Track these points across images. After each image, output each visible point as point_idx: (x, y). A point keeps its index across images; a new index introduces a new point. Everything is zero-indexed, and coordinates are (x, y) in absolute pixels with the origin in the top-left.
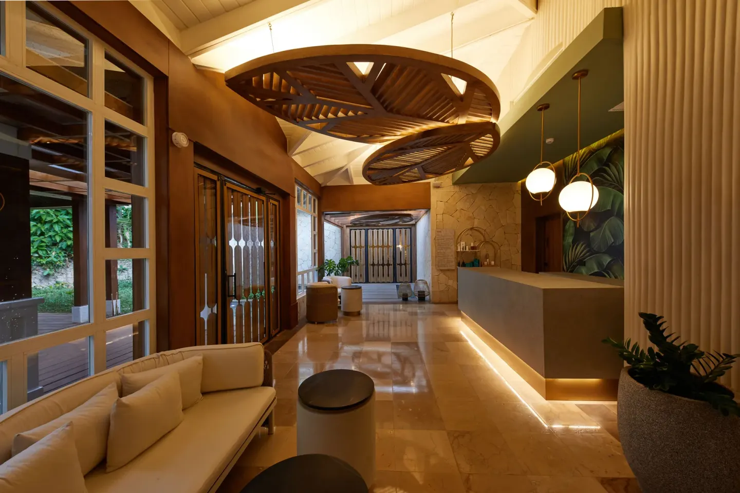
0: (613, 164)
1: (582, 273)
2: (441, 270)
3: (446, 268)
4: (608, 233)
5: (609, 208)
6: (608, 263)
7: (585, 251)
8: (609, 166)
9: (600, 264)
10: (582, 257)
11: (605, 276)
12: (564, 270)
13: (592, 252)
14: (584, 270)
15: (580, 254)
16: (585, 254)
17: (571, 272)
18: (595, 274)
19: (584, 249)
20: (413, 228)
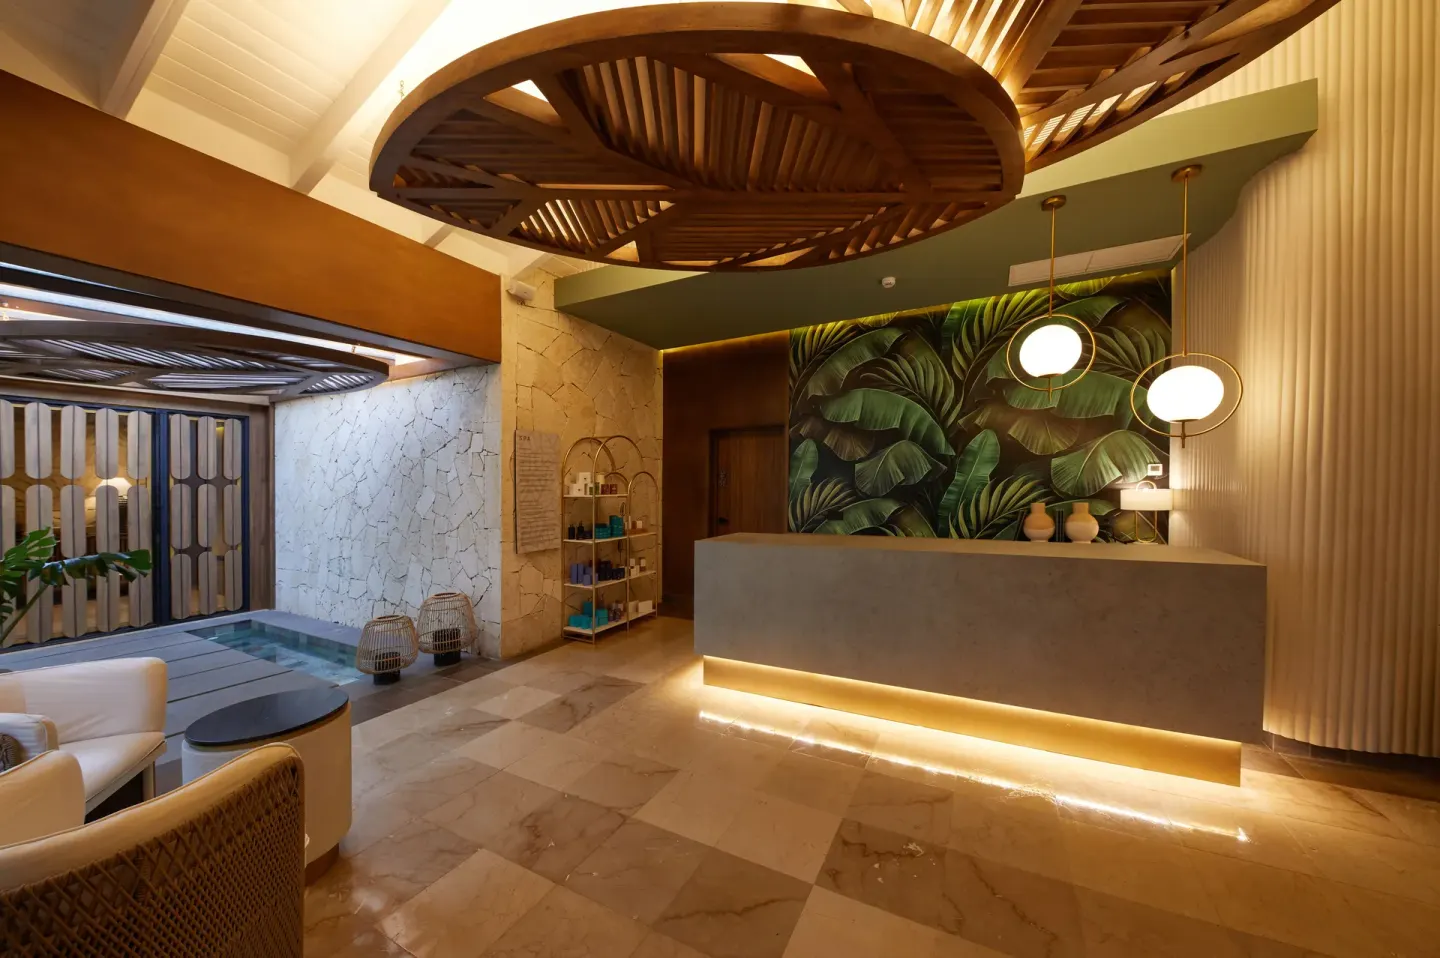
0: (905, 358)
1: (835, 533)
2: (528, 555)
3: (541, 547)
4: (892, 465)
5: (896, 425)
6: (893, 513)
7: (842, 495)
8: (896, 360)
9: (875, 516)
10: (836, 503)
11: (885, 534)
12: (790, 530)
13: (857, 495)
14: (838, 527)
15: (832, 499)
16: (844, 499)
17: (810, 531)
18: (864, 532)
19: (841, 491)
20: (256, 421)
